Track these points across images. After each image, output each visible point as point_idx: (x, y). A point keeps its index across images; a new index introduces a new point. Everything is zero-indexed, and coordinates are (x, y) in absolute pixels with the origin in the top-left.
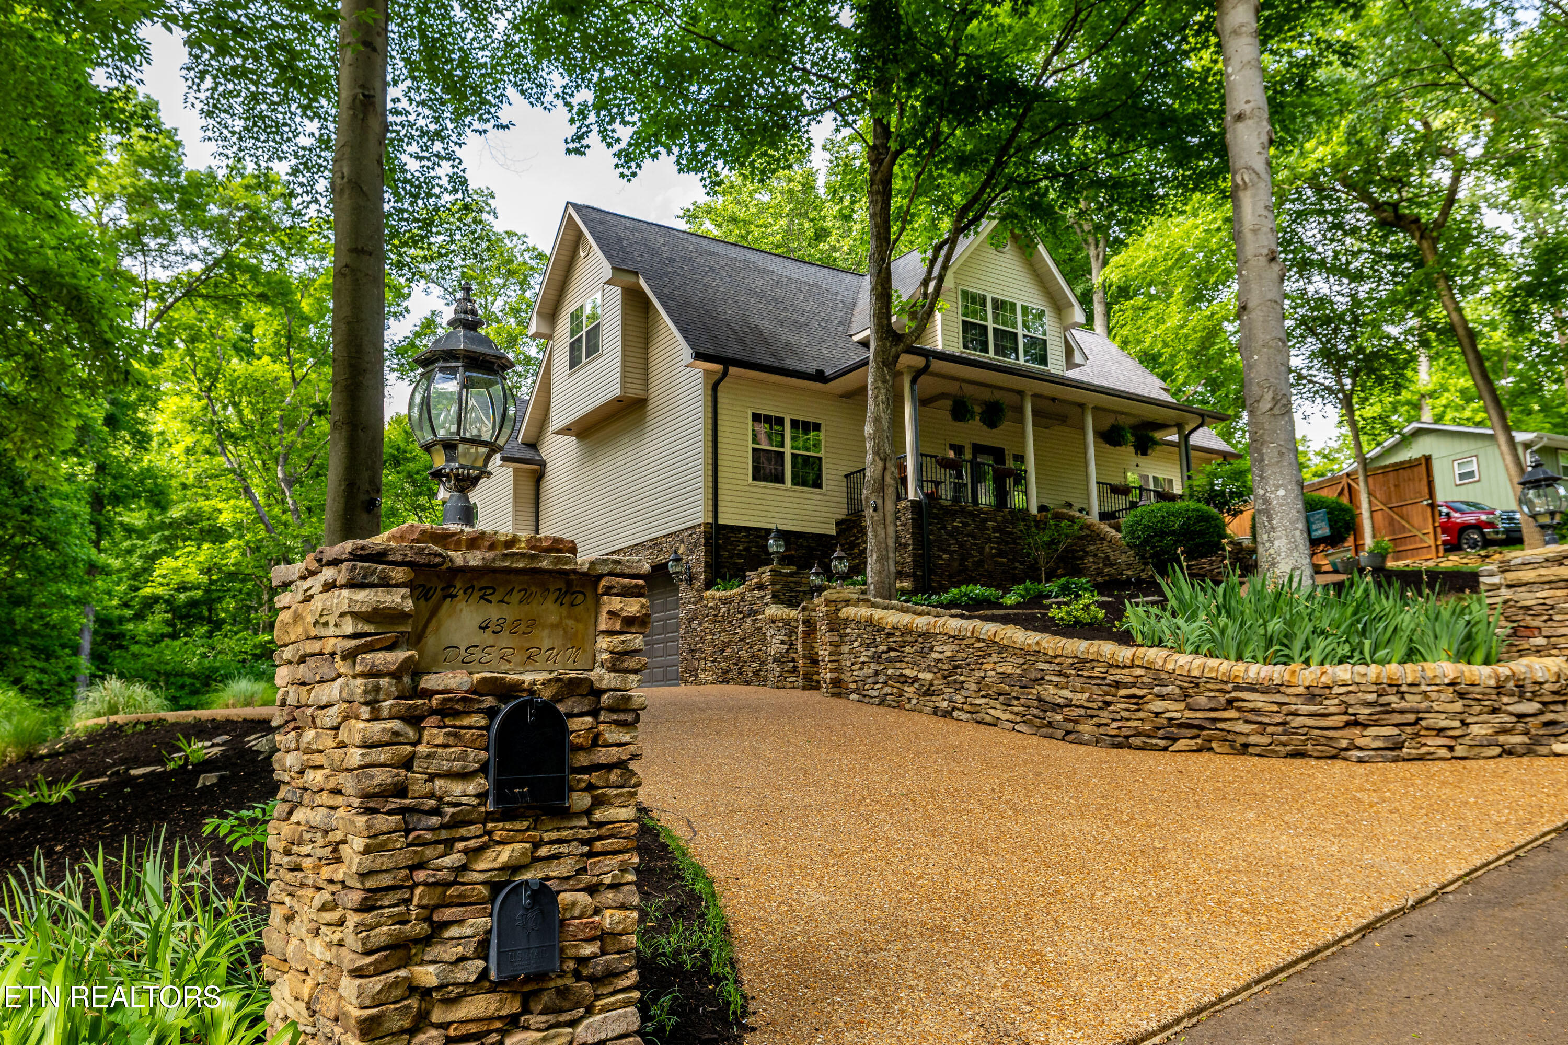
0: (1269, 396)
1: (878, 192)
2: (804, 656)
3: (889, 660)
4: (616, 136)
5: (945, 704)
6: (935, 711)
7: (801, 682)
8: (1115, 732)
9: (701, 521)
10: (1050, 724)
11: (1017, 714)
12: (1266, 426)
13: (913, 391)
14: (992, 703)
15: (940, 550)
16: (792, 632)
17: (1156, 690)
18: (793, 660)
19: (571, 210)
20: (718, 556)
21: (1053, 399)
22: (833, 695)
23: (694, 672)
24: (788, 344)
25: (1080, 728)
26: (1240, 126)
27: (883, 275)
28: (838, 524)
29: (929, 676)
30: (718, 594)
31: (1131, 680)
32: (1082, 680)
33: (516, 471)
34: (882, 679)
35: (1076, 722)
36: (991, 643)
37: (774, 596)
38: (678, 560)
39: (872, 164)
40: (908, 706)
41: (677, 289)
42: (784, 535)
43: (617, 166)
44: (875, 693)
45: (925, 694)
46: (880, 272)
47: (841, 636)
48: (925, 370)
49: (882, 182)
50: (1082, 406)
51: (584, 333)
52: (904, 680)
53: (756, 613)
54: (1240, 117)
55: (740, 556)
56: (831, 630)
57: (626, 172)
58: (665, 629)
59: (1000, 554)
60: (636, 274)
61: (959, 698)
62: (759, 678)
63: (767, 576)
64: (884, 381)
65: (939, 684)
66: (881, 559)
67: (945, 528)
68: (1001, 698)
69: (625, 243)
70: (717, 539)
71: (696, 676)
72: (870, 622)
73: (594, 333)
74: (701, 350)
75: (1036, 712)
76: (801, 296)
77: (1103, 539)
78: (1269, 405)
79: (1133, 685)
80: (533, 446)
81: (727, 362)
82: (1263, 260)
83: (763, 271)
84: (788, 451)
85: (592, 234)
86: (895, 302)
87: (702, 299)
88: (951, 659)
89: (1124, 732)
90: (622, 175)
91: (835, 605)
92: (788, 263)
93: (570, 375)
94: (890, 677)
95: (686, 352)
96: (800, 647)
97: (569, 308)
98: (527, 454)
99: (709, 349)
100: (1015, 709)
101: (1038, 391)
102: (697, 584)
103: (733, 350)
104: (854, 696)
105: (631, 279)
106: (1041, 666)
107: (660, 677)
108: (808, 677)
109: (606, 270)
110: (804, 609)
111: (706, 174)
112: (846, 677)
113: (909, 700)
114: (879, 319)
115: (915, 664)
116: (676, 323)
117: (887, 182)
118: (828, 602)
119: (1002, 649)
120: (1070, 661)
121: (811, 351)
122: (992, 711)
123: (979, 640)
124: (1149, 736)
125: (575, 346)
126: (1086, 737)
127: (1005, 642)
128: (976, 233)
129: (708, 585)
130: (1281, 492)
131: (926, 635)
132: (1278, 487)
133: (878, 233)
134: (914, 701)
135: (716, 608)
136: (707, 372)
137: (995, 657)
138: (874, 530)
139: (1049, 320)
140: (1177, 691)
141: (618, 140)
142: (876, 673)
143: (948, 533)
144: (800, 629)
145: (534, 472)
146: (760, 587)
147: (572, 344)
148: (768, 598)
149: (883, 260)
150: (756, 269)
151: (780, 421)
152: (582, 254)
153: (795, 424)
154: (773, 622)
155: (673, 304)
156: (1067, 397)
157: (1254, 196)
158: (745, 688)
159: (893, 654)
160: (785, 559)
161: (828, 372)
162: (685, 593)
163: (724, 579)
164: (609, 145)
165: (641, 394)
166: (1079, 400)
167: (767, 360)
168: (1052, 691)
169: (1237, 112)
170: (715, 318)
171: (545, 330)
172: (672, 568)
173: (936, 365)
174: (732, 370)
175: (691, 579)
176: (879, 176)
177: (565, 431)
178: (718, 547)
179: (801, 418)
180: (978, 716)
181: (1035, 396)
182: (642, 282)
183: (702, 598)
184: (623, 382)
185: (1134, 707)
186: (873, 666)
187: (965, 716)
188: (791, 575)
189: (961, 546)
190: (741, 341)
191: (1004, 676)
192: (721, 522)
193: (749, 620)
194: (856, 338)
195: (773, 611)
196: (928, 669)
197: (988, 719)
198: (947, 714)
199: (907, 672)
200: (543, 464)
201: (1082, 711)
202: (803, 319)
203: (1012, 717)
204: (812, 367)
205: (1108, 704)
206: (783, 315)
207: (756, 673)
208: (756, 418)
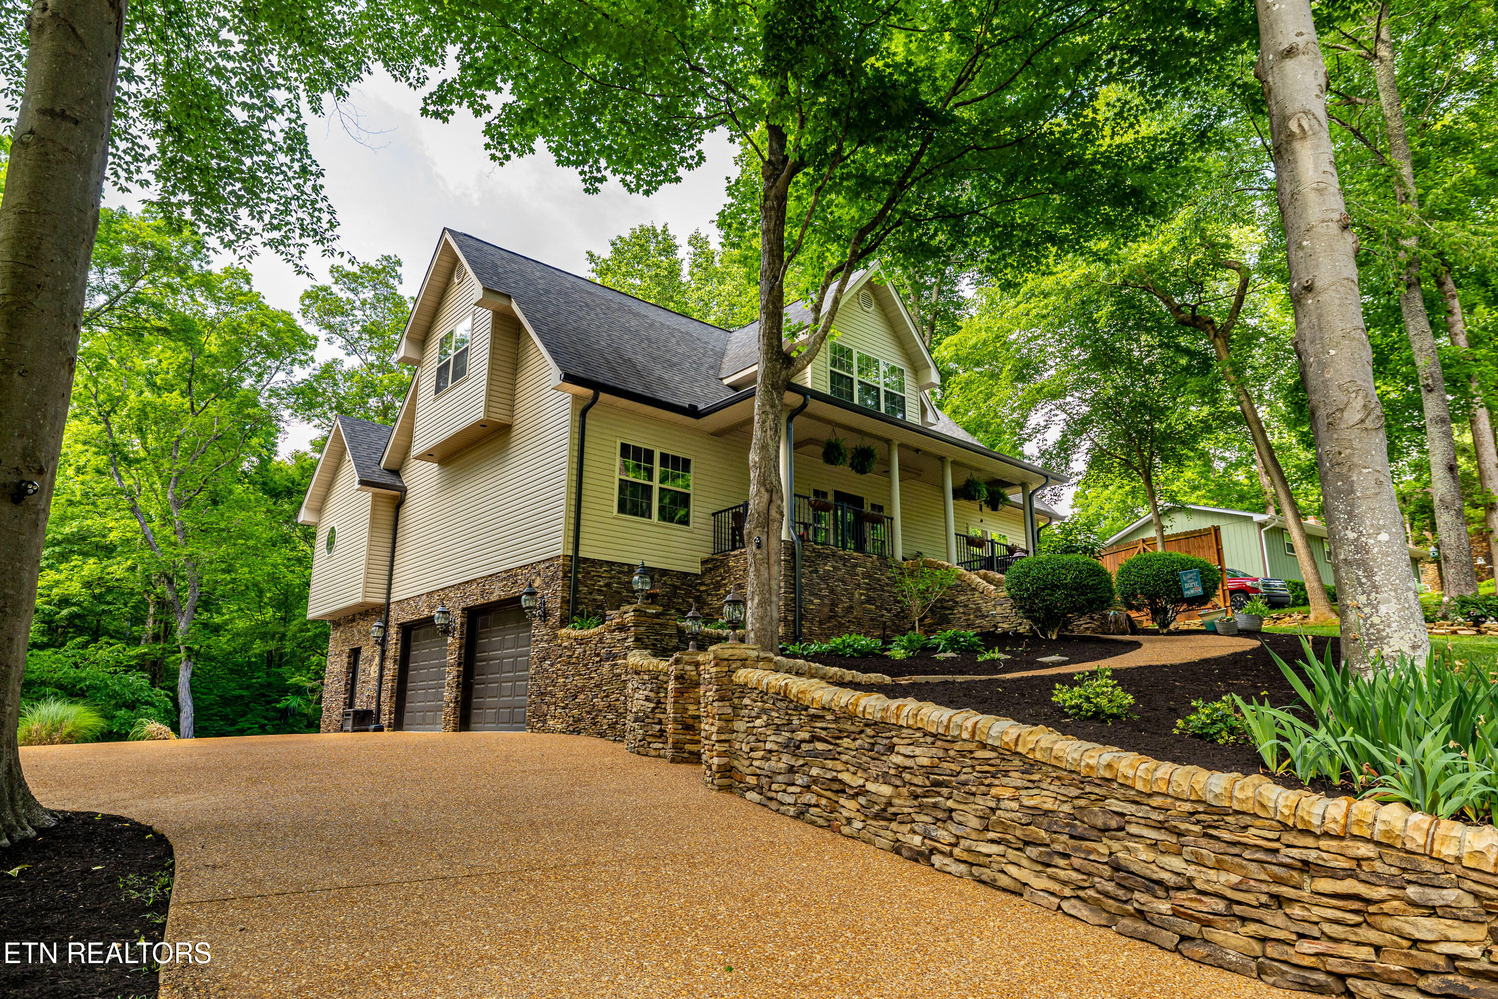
0: (1358, 403)
1: (772, 208)
2: (675, 720)
3: (815, 754)
4: (485, 103)
5: (917, 840)
6: (897, 849)
7: (669, 753)
8: (1307, 962)
9: (560, 552)
10: (1141, 914)
11: (1064, 883)
12: (1356, 444)
13: (788, 429)
14: (1012, 854)
15: (812, 594)
16: (660, 687)
17: (1412, 891)
18: (660, 722)
19: (448, 236)
20: (576, 591)
21: (917, 451)
22: (721, 788)
23: (543, 718)
24: (660, 378)
25: (1217, 935)
26: (1290, 64)
27: (775, 293)
28: (704, 562)
29: (887, 790)
30: (574, 633)
31: (1343, 864)
32: (1218, 846)
33: (375, 496)
34: (800, 780)
35: (1208, 924)
36: (1007, 753)
37: (637, 639)
38: (532, 594)
39: (767, 179)
40: (846, 830)
41: (550, 316)
42: (648, 572)
43: (487, 146)
44: (790, 799)
45: (877, 817)
46: (772, 289)
47: (734, 708)
48: (800, 410)
49: (776, 197)
50: (942, 459)
51: (452, 357)
52: (841, 788)
53: (615, 657)
54: (1290, 52)
55: (600, 592)
56: (721, 699)
57: (499, 154)
58: (514, 667)
59: (869, 600)
60: (509, 297)
61: (944, 835)
62: (614, 732)
63: (629, 617)
64: (773, 406)
65: (902, 804)
66: (764, 603)
67: (816, 571)
68: (1032, 852)
69: (501, 270)
70: (577, 572)
71: (545, 722)
72: (783, 696)
73: (461, 357)
74: (571, 372)
75: (1110, 887)
76: (674, 340)
77: (974, 589)
78: (1359, 417)
79: (1350, 874)
80: (396, 472)
81: (598, 387)
82: (1334, 228)
83: (637, 315)
84: (656, 484)
85: (466, 257)
86: (785, 326)
87: (575, 329)
88: (928, 770)
89: (1334, 964)
90: (493, 157)
91: (728, 665)
92: (661, 311)
93: (435, 400)
94: (815, 780)
95: (555, 374)
96: (669, 708)
97: (439, 334)
98: (388, 479)
99: (580, 372)
100: (1062, 874)
101: (905, 441)
102: (552, 621)
103: (604, 376)
104: (752, 796)
105: (503, 302)
106: (1115, 805)
107: (506, 719)
108: (678, 746)
109: (477, 291)
110: (677, 661)
111: (586, 168)
112: (741, 765)
113: (849, 821)
114: (769, 339)
115: (859, 766)
116: (546, 345)
117: (782, 198)
118: (718, 661)
119: (1030, 766)
120: (1188, 807)
121: (685, 387)
122: (1012, 870)
123: (984, 746)
124: (1397, 984)
125: (442, 371)
126: (1232, 956)
127: (1038, 756)
128: (866, 267)
129: (564, 622)
130: (1384, 537)
131: (879, 726)
132: (1379, 530)
133: (771, 250)
134: (858, 825)
135: (571, 648)
136: (576, 397)
137: (1016, 779)
138: (757, 570)
139: (908, 380)
140: (1468, 901)
141: (488, 108)
142: (791, 770)
143: (818, 577)
144: (671, 685)
145: (394, 498)
146: (622, 628)
147: (439, 370)
148: (630, 642)
149: (776, 278)
150: (630, 311)
151: (649, 454)
152: (456, 281)
153: (664, 458)
154: (637, 673)
155: (545, 328)
156: (930, 449)
157: (1316, 147)
158: (598, 741)
159: (820, 746)
160: (652, 598)
161: (701, 407)
162: (539, 631)
163: (581, 615)
164: (477, 113)
165: (505, 420)
166: (939, 453)
167: (639, 390)
168: (1145, 855)
169: (1286, 46)
170: (587, 346)
171: (414, 355)
172: (525, 602)
173: (814, 406)
174: (603, 396)
175: (545, 616)
176: (774, 191)
177: (428, 456)
178: (577, 581)
179: (671, 453)
180: (986, 874)
181: (901, 446)
182: (514, 306)
183: (556, 637)
184: (488, 406)
185: (1357, 919)
186: (785, 758)
187: (955, 868)
188: (657, 616)
189: (832, 591)
190: (613, 369)
191: (1037, 814)
192: (581, 554)
193: (607, 665)
194: (726, 382)
195: (637, 658)
196: (885, 778)
197: (1004, 881)
198: (921, 857)
199: (845, 777)
200: (404, 490)
201: (1221, 906)
202: (675, 360)
203: (1055, 887)
204: (685, 402)
205: (1279, 901)
206: (656, 353)
207: (612, 726)
208: (625, 449)
